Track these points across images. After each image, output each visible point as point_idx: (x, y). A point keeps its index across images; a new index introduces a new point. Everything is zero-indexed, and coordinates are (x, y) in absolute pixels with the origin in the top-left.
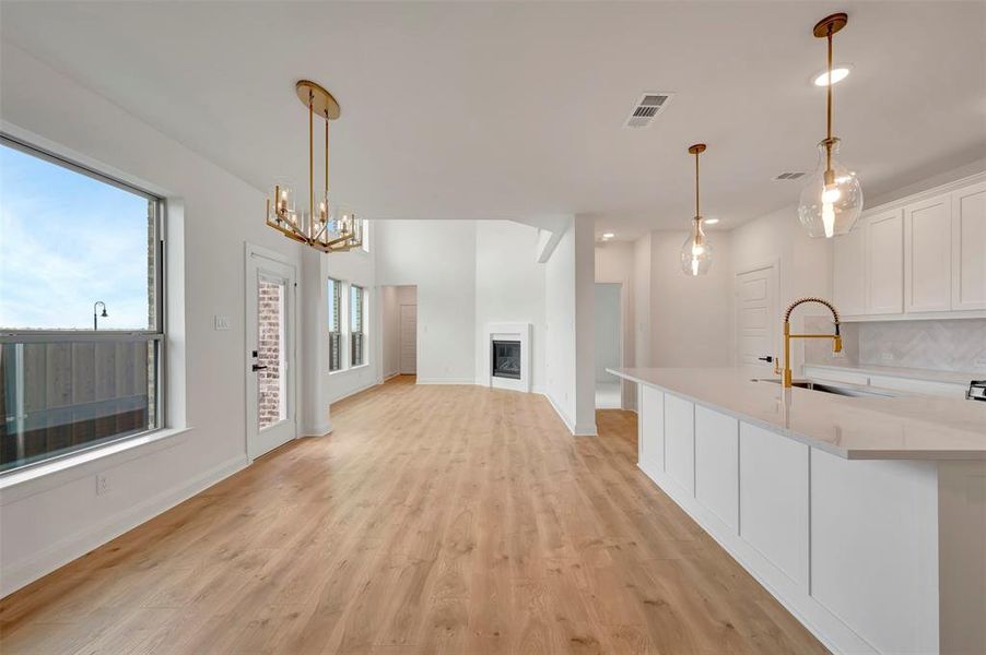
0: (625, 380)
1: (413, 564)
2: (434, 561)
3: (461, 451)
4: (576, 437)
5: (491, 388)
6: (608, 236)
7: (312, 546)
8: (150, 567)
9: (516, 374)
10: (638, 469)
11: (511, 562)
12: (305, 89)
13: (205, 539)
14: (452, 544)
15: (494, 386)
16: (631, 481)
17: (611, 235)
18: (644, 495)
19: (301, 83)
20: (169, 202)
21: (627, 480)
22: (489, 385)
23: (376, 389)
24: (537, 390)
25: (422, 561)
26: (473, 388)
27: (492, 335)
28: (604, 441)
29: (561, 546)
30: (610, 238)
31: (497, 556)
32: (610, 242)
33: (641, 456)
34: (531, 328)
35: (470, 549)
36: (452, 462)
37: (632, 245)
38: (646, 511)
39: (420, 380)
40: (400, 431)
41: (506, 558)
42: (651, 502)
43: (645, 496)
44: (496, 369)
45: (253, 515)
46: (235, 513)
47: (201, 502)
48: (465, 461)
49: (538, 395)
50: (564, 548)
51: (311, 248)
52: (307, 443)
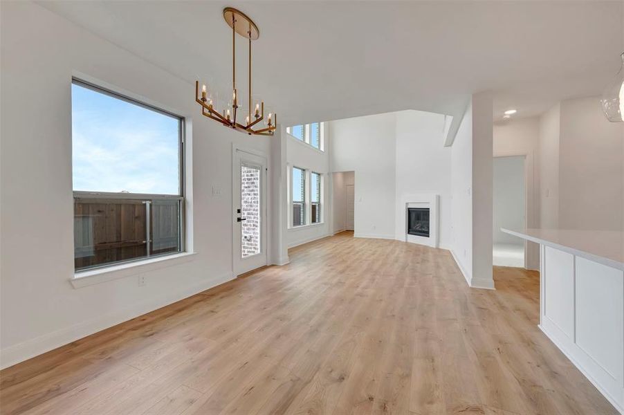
0: (529, 242)
1: (291, 380)
2: (306, 383)
3: (366, 287)
4: (472, 288)
5: (406, 242)
6: (510, 112)
7: (235, 344)
8: (149, 336)
9: (425, 233)
10: (539, 330)
11: (375, 406)
12: (230, 14)
13: (184, 323)
14: (330, 370)
15: (408, 241)
16: (529, 343)
17: (513, 112)
18: (544, 362)
19: (227, 9)
20: (186, 119)
21: (523, 341)
22: (405, 241)
23: (327, 238)
24: (442, 246)
25: (299, 379)
26: (392, 242)
27: (407, 204)
28: (501, 297)
29: (431, 403)
30: (511, 115)
31: (364, 394)
32: (513, 119)
33: (543, 318)
34: (439, 198)
35: (342, 379)
36: (357, 295)
37: (536, 120)
38: (546, 383)
39: (356, 234)
40: (330, 268)
41: (371, 399)
42: (554, 375)
43: (546, 364)
44: (410, 230)
45: (216, 312)
46: (208, 309)
47: (198, 298)
48: (367, 296)
49: (443, 250)
50: (435, 405)
51: (234, 130)
52: (271, 269)
